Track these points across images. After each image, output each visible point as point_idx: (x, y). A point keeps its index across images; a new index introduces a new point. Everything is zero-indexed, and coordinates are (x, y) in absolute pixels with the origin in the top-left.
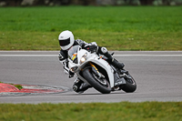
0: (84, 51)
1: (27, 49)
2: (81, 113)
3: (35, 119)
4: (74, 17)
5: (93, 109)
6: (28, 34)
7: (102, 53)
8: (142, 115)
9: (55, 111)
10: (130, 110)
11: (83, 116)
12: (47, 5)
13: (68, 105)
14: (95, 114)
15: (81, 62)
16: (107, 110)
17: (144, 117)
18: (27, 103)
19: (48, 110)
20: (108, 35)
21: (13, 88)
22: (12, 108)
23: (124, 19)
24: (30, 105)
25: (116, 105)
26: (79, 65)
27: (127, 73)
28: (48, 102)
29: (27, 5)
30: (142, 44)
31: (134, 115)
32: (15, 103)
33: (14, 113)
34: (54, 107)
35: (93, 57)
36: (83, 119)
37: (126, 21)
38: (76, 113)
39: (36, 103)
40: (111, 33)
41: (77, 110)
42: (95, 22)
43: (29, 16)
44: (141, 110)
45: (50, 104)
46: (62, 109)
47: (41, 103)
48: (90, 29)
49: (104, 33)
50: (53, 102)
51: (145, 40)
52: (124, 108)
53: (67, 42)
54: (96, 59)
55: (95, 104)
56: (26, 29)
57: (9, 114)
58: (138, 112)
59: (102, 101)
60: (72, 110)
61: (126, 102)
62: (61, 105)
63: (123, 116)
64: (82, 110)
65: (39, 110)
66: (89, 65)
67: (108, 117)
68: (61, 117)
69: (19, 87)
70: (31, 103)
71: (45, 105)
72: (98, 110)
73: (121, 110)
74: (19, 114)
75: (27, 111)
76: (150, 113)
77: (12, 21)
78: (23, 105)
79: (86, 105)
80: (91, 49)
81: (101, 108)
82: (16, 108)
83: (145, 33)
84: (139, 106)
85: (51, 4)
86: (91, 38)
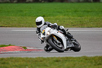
0: (49, 28)
1: (29, 27)
2: (60, 63)
3: (33, 66)
4: (56, 9)
5: (66, 60)
6: (30, 18)
7: (60, 29)
8: (94, 64)
9: (45, 61)
10: (87, 61)
11: (60, 65)
12: (41, 2)
13: (52, 58)
14: (67, 63)
15: (47, 35)
16: (74, 61)
17: (95, 65)
18: (29, 57)
19: (41, 61)
20: (75, 19)
21: (21, 48)
22: (21, 60)
23: (83, 10)
24: (31, 58)
25: (79, 58)
26: (46, 36)
27: (75, 41)
28: (41, 56)
29: (29, 2)
30: (93, 24)
31: (89, 64)
32: (22, 57)
33: (22, 62)
34: (44, 59)
35: (54, 32)
36: (60, 66)
37: (85, 11)
38: (57, 63)
39: (34, 57)
40: (76, 18)
41: (57, 61)
42: (67, 12)
43: (30, 8)
44: (93, 61)
45: (42, 58)
46: (49, 60)
47: (37, 57)
48: (64, 16)
49: (72, 18)
50: (44, 57)
51: (95, 22)
52: (84, 60)
53: (40, 23)
54: (56, 33)
55: (67, 58)
56: (29, 16)
57: (19, 63)
58: (91, 62)
59: (71, 56)
60: (54, 61)
61: (85, 57)
62: (48, 58)
63: (83, 64)
64: (60, 61)
65: (36, 61)
66: (52, 36)
67: (75, 65)
68: (48, 65)
69: (25, 48)
70: (31, 57)
71: (39, 58)
72: (69, 61)
73: (82, 61)
74: (25, 63)
75: (29, 61)
76: (98, 63)
77: (21, 11)
78: (27, 58)
79: (62, 58)
80: (54, 27)
81: (71, 60)
82: (23, 60)
83: (95, 18)
84: (92, 59)
85: (43, 1)
86: (65, 20)
